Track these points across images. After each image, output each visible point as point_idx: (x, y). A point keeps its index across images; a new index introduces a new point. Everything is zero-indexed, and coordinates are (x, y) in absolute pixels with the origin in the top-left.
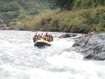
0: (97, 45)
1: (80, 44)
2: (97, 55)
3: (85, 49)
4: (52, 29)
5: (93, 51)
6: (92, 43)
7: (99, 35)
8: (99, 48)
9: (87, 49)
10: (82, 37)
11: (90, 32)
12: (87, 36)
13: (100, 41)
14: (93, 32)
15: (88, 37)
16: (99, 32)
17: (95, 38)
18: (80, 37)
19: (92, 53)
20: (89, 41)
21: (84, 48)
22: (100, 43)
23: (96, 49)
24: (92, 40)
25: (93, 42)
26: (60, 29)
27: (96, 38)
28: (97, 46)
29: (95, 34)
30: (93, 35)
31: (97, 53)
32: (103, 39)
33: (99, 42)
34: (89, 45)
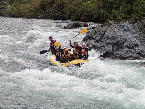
0: (117, 38)
1: (94, 37)
2: (117, 52)
3: (101, 44)
4: (55, 16)
5: (111, 47)
6: (111, 36)
7: (120, 24)
8: (120, 42)
9: (103, 44)
10: (97, 27)
11: (108, 21)
12: (103, 26)
13: (121, 33)
14: (111, 20)
15: (106, 28)
16: (120, 21)
17: (114, 29)
18: (94, 27)
19: (110, 49)
20: (106, 33)
21: (99, 42)
22: (122, 36)
23: (116, 44)
24: (110, 32)
25: (112, 34)
26: (66, 16)
27: (116, 29)
28: (118, 40)
29: (114, 24)
30: (112, 25)
31: (117, 50)
32: (125, 30)
33: (120, 35)
34: (107, 38)
